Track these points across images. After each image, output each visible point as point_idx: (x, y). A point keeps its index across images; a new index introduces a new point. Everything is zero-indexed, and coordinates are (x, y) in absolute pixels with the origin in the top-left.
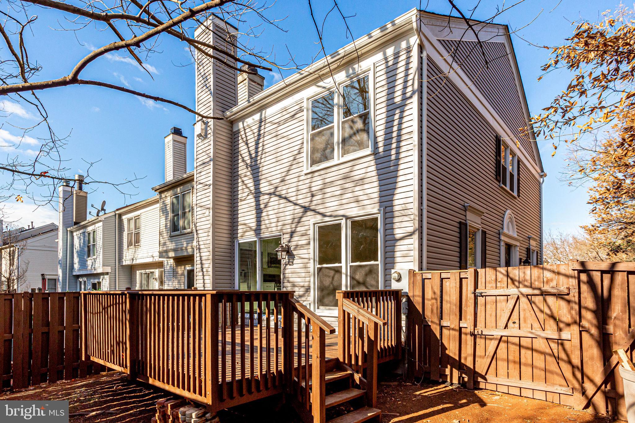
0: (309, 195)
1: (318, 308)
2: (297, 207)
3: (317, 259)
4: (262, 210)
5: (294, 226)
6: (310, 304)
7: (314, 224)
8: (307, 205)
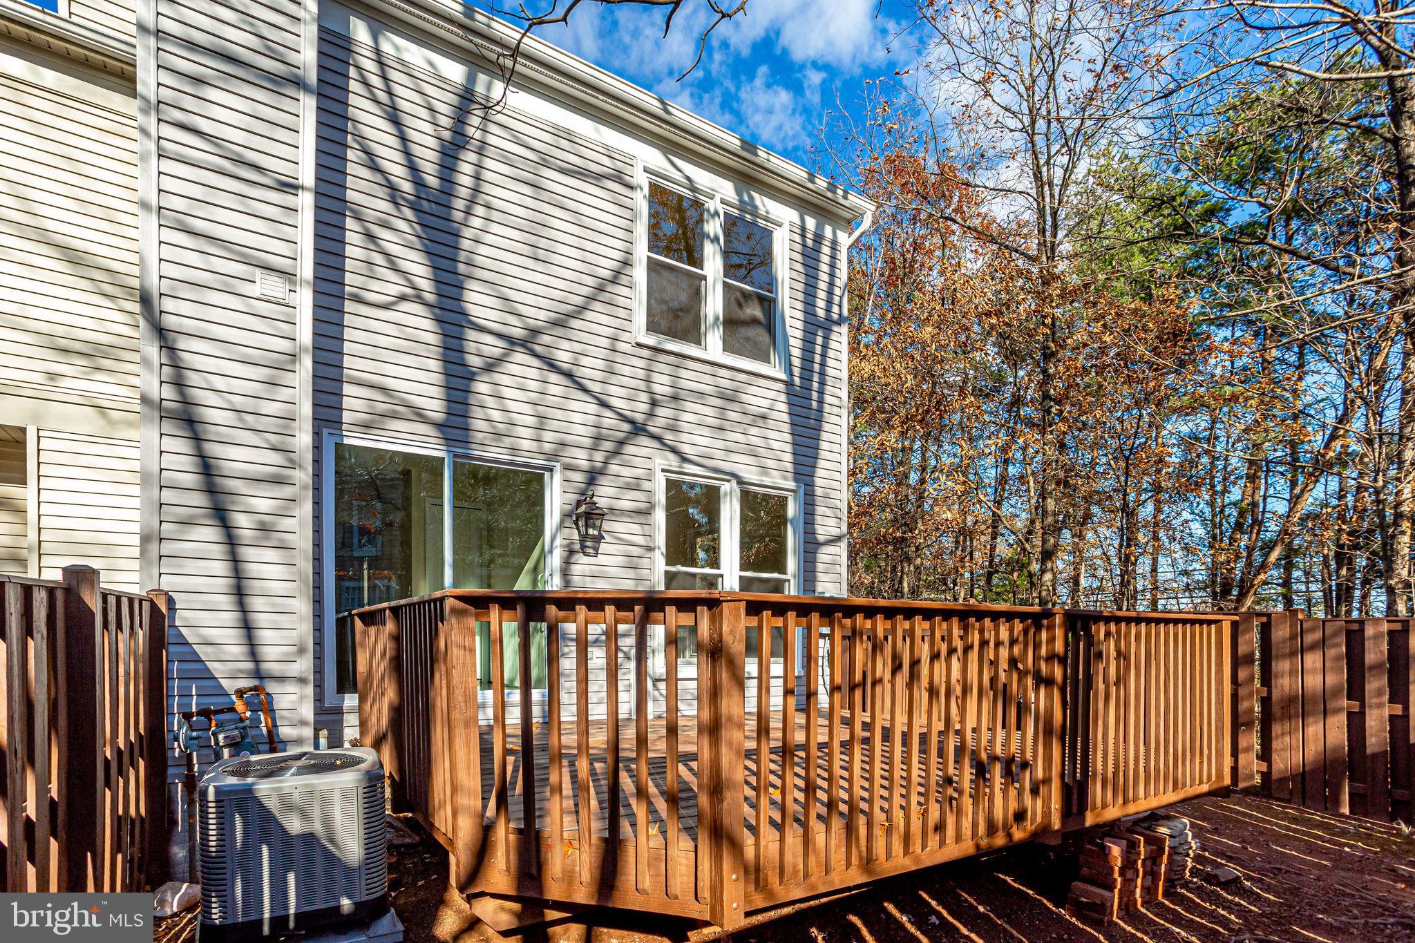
3: (664, 549)
4: (474, 374)
5: (599, 457)
7: (662, 471)
8: (639, 418)
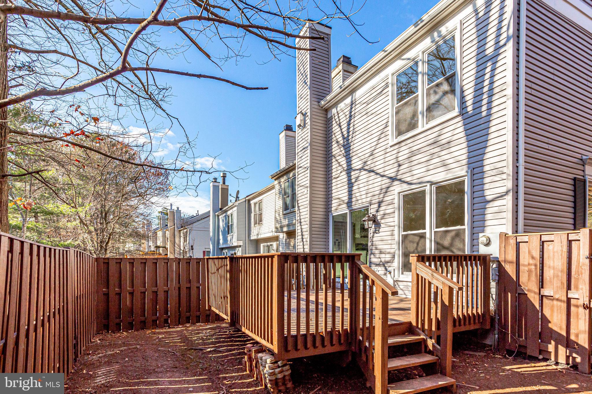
0: (396, 165)
1: (402, 274)
2: (384, 178)
3: (402, 225)
4: (353, 184)
5: (381, 196)
6: (394, 270)
7: (399, 193)
8: (393, 175)
